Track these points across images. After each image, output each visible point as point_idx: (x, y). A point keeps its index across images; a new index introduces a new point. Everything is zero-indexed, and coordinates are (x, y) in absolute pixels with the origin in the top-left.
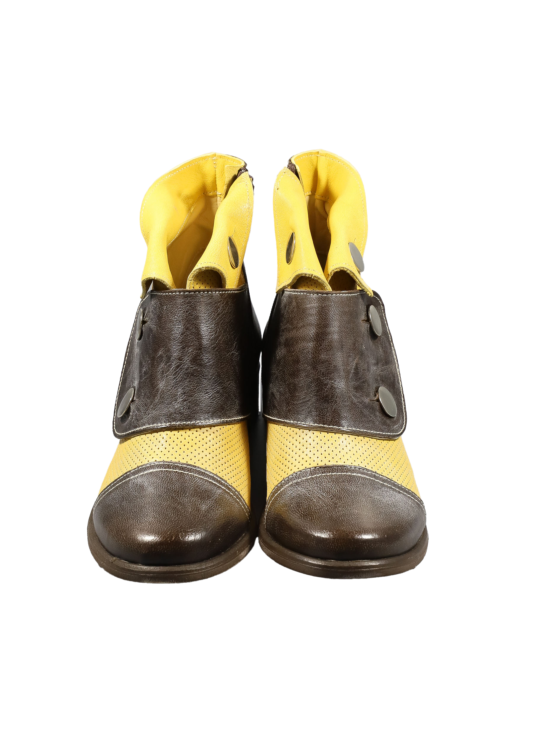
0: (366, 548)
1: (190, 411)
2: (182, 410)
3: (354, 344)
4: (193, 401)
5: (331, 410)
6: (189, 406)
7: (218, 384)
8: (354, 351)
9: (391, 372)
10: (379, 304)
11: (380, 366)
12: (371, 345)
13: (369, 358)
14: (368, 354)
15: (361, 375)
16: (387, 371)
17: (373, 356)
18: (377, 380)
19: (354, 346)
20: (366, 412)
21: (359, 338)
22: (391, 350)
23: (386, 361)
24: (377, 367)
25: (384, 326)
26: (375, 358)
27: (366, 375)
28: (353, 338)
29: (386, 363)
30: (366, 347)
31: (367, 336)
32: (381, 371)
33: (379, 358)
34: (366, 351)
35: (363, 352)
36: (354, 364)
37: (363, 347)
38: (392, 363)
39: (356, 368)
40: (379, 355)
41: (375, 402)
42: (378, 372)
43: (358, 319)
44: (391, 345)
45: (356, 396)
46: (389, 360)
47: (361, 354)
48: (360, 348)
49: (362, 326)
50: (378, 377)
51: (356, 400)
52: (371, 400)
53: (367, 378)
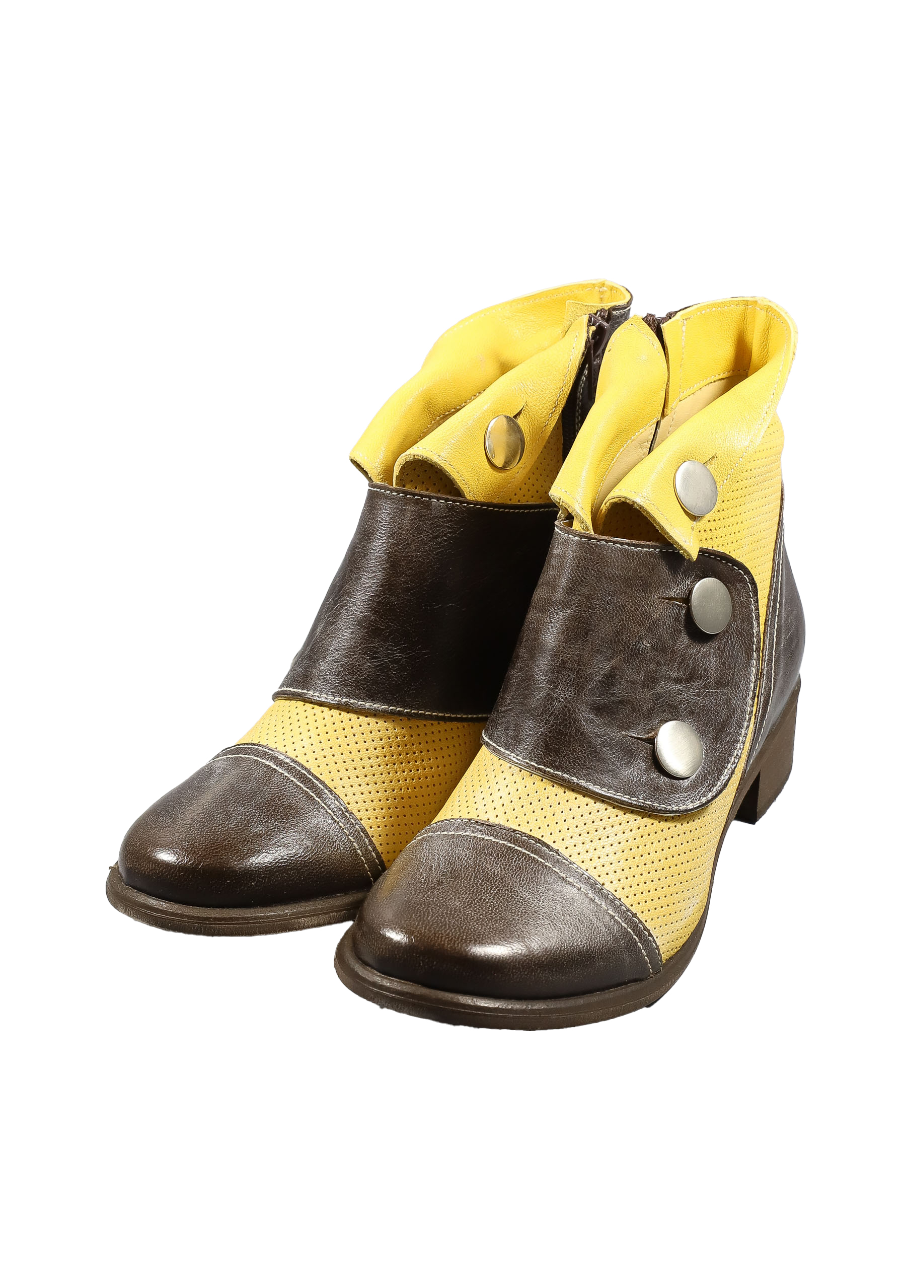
0: (421, 965)
1: (338, 680)
2: (328, 675)
3: (618, 633)
4: (348, 665)
5: (536, 734)
6: (339, 672)
7: (399, 649)
8: (611, 645)
9: (727, 703)
10: (743, 581)
11: (696, 686)
12: (682, 645)
13: (658, 666)
14: (660, 657)
15: (620, 690)
16: (715, 699)
17: (679, 664)
18: (676, 707)
19: (617, 637)
20: (608, 754)
21: (635, 626)
22: (748, 665)
23: (719, 681)
24: (684, 687)
25: (743, 620)
26: (685, 671)
27: (633, 692)
28: (619, 623)
29: (719, 684)
30: (655, 645)
31: (669, 626)
32: (694, 695)
33: (701, 672)
34: (654, 651)
35: (639, 652)
36: (606, 668)
37: (643, 644)
38: (738, 689)
39: (610, 676)
40: (702, 667)
41: (639, 743)
42: (684, 695)
43: (647, 594)
44: (750, 657)
45: (592, 721)
46: (733, 681)
47: (631, 654)
48: (632, 643)
49: (656, 608)
50: (680, 704)
51: (588, 728)
52: (631, 737)
53: (636, 698)
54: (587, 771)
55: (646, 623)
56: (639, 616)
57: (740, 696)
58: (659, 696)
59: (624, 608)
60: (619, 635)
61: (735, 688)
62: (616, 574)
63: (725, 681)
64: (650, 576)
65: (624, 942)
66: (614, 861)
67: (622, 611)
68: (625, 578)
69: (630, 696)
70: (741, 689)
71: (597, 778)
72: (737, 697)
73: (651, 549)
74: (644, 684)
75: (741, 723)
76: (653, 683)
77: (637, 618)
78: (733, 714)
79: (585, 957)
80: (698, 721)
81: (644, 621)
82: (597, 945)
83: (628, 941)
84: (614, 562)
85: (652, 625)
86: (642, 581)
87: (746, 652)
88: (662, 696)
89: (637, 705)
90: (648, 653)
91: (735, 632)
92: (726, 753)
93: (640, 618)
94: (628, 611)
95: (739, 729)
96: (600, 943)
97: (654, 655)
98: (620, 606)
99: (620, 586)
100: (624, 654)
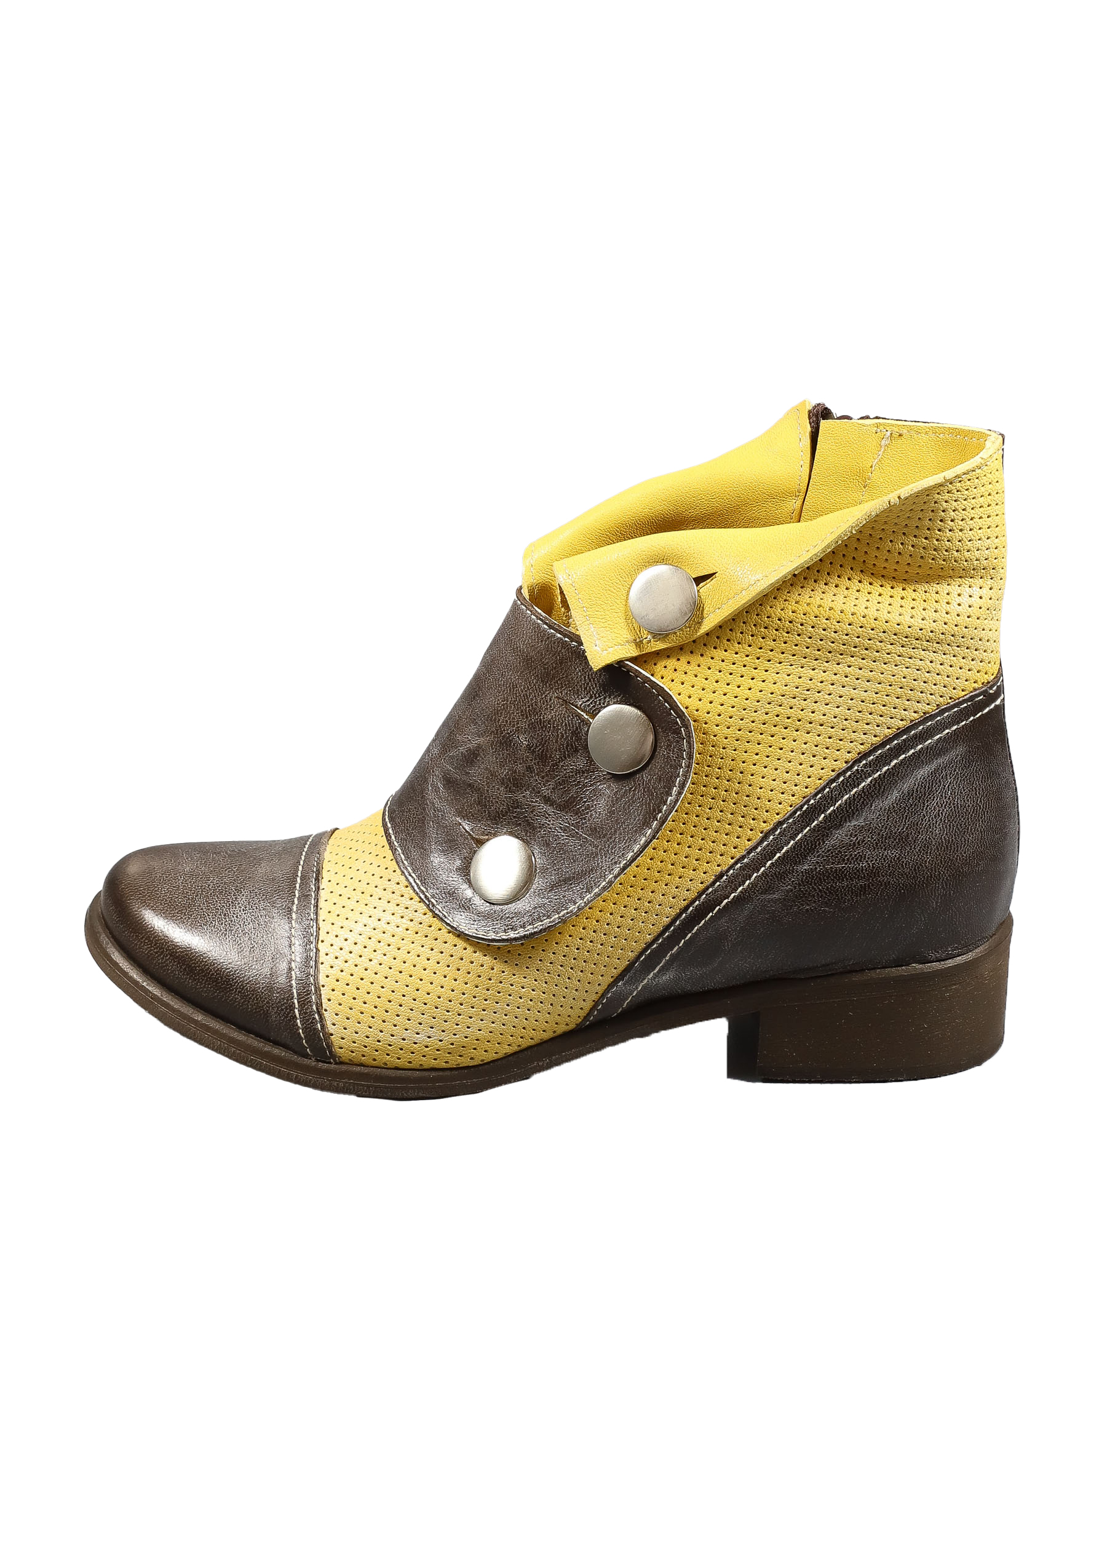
8: (487, 720)
9: (591, 857)
10: (677, 732)
11: (567, 819)
12: (571, 766)
13: (528, 771)
14: (535, 764)
15: (475, 773)
16: (581, 845)
17: (556, 784)
18: (534, 828)
19: (495, 714)
20: (432, 830)
21: (517, 713)
22: (640, 830)
23: (595, 829)
24: (553, 812)
25: (660, 779)
26: (562, 795)
27: (488, 783)
28: (502, 701)
29: (593, 831)
30: (532, 746)
31: (563, 736)
32: (561, 827)
33: (581, 807)
34: (528, 752)
35: (510, 744)
36: (475, 742)
37: (518, 737)
38: (612, 849)
39: (474, 753)
40: (585, 802)
41: (467, 838)
42: (550, 821)
43: (546, 686)
44: (647, 824)
45: (437, 790)
46: (611, 838)
47: (501, 741)
48: (508, 730)
49: (551, 707)
50: (540, 827)
51: (431, 795)
52: (463, 827)
53: (488, 791)
54: (406, 836)
55: (531, 717)
56: (526, 705)
57: (609, 858)
58: (517, 805)
59: (513, 688)
60: (498, 714)
61: (609, 847)
62: (520, 647)
63: (602, 833)
64: (555, 668)
65: (277, 997)
66: (355, 931)
67: (510, 690)
68: (527, 656)
69: (483, 785)
70: (615, 851)
71: (408, 847)
72: (606, 857)
73: (566, 639)
74: (503, 780)
75: (592, 887)
76: (514, 787)
77: (523, 706)
78: (590, 871)
79: (222, 978)
80: (548, 856)
81: (530, 714)
82: (244, 977)
83: (283, 999)
84: (523, 634)
85: (537, 722)
86: (544, 669)
87: (645, 815)
88: (521, 807)
89: (485, 798)
90: (520, 750)
91: (643, 785)
92: (553, 907)
93: (526, 708)
94: (516, 694)
95: (586, 892)
96: (249, 978)
97: (527, 757)
98: (510, 684)
99: (520, 663)
100: (494, 737)
